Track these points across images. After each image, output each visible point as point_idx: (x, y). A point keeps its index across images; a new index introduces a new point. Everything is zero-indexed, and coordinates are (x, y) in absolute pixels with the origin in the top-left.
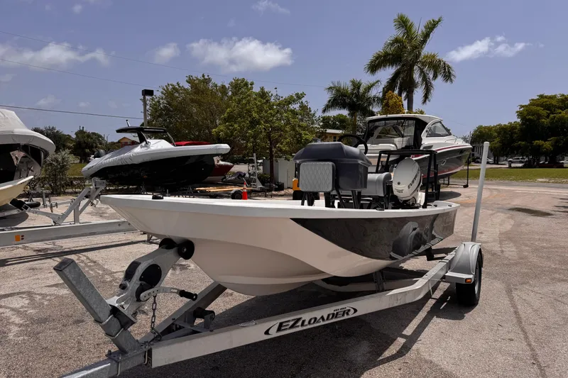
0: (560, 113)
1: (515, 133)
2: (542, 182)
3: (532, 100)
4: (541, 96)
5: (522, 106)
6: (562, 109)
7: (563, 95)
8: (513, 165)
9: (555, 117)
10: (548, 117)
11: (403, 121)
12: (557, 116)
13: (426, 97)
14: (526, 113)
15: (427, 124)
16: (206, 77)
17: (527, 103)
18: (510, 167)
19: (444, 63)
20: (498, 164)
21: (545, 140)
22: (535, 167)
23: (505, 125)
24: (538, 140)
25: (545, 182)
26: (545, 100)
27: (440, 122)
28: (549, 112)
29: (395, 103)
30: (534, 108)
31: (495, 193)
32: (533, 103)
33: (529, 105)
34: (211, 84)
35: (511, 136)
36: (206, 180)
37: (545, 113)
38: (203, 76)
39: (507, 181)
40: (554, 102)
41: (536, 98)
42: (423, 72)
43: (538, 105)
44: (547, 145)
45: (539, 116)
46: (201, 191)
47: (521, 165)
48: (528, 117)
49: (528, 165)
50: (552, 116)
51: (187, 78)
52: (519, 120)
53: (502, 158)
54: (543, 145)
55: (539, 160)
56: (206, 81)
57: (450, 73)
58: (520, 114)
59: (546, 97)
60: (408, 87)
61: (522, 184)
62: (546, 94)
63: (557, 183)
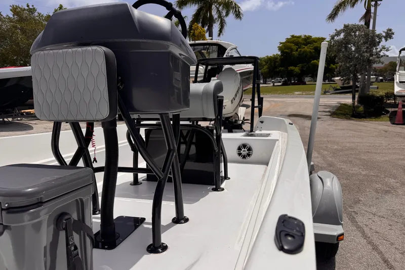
0: (304, 48)
1: (277, 62)
2: (298, 94)
3: (287, 39)
4: (293, 36)
5: (281, 43)
6: (306, 45)
7: (305, 36)
8: (275, 84)
9: (301, 50)
10: (297, 50)
11: (208, 46)
12: (303, 50)
13: (221, 31)
14: (283, 48)
15: (226, 49)
16: (31, 7)
17: (284, 41)
18: (274, 85)
19: (236, 4)
20: (266, 84)
21: (296, 66)
22: (289, 85)
23: (271, 56)
24: (291, 66)
25: (300, 94)
26: (295, 39)
27: (236, 48)
28: (297, 47)
29: (200, 32)
30: (289, 44)
31: (273, 103)
32: (288, 40)
33: (286, 42)
34: (36, 14)
35: (275, 64)
36: (27, 103)
37: (295, 47)
38: (28, 6)
39: (276, 95)
40: (300, 40)
41: (289, 37)
42: (219, 11)
43: (291, 42)
44: (297, 69)
45: (292, 50)
46: (27, 113)
47: (280, 84)
48: (285, 51)
49: (285, 84)
50: (299, 49)
51: (11, 8)
52: (279, 53)
53: (268, 80)
54: (294, 70)
55: (291, 81)
56: (32, 11)
57: (239, 12)
58: (280, 49)
59: (295, 37)
60: (209, 22)
61: (287, 96)
62: (295, 35)
63: (307, 94)
